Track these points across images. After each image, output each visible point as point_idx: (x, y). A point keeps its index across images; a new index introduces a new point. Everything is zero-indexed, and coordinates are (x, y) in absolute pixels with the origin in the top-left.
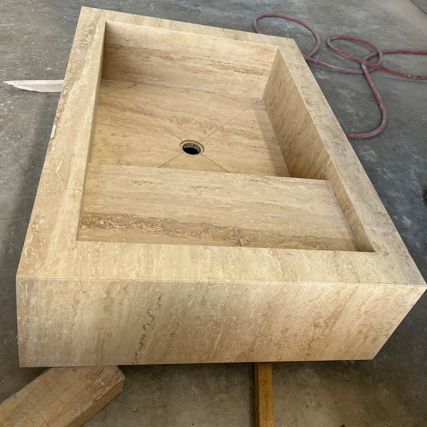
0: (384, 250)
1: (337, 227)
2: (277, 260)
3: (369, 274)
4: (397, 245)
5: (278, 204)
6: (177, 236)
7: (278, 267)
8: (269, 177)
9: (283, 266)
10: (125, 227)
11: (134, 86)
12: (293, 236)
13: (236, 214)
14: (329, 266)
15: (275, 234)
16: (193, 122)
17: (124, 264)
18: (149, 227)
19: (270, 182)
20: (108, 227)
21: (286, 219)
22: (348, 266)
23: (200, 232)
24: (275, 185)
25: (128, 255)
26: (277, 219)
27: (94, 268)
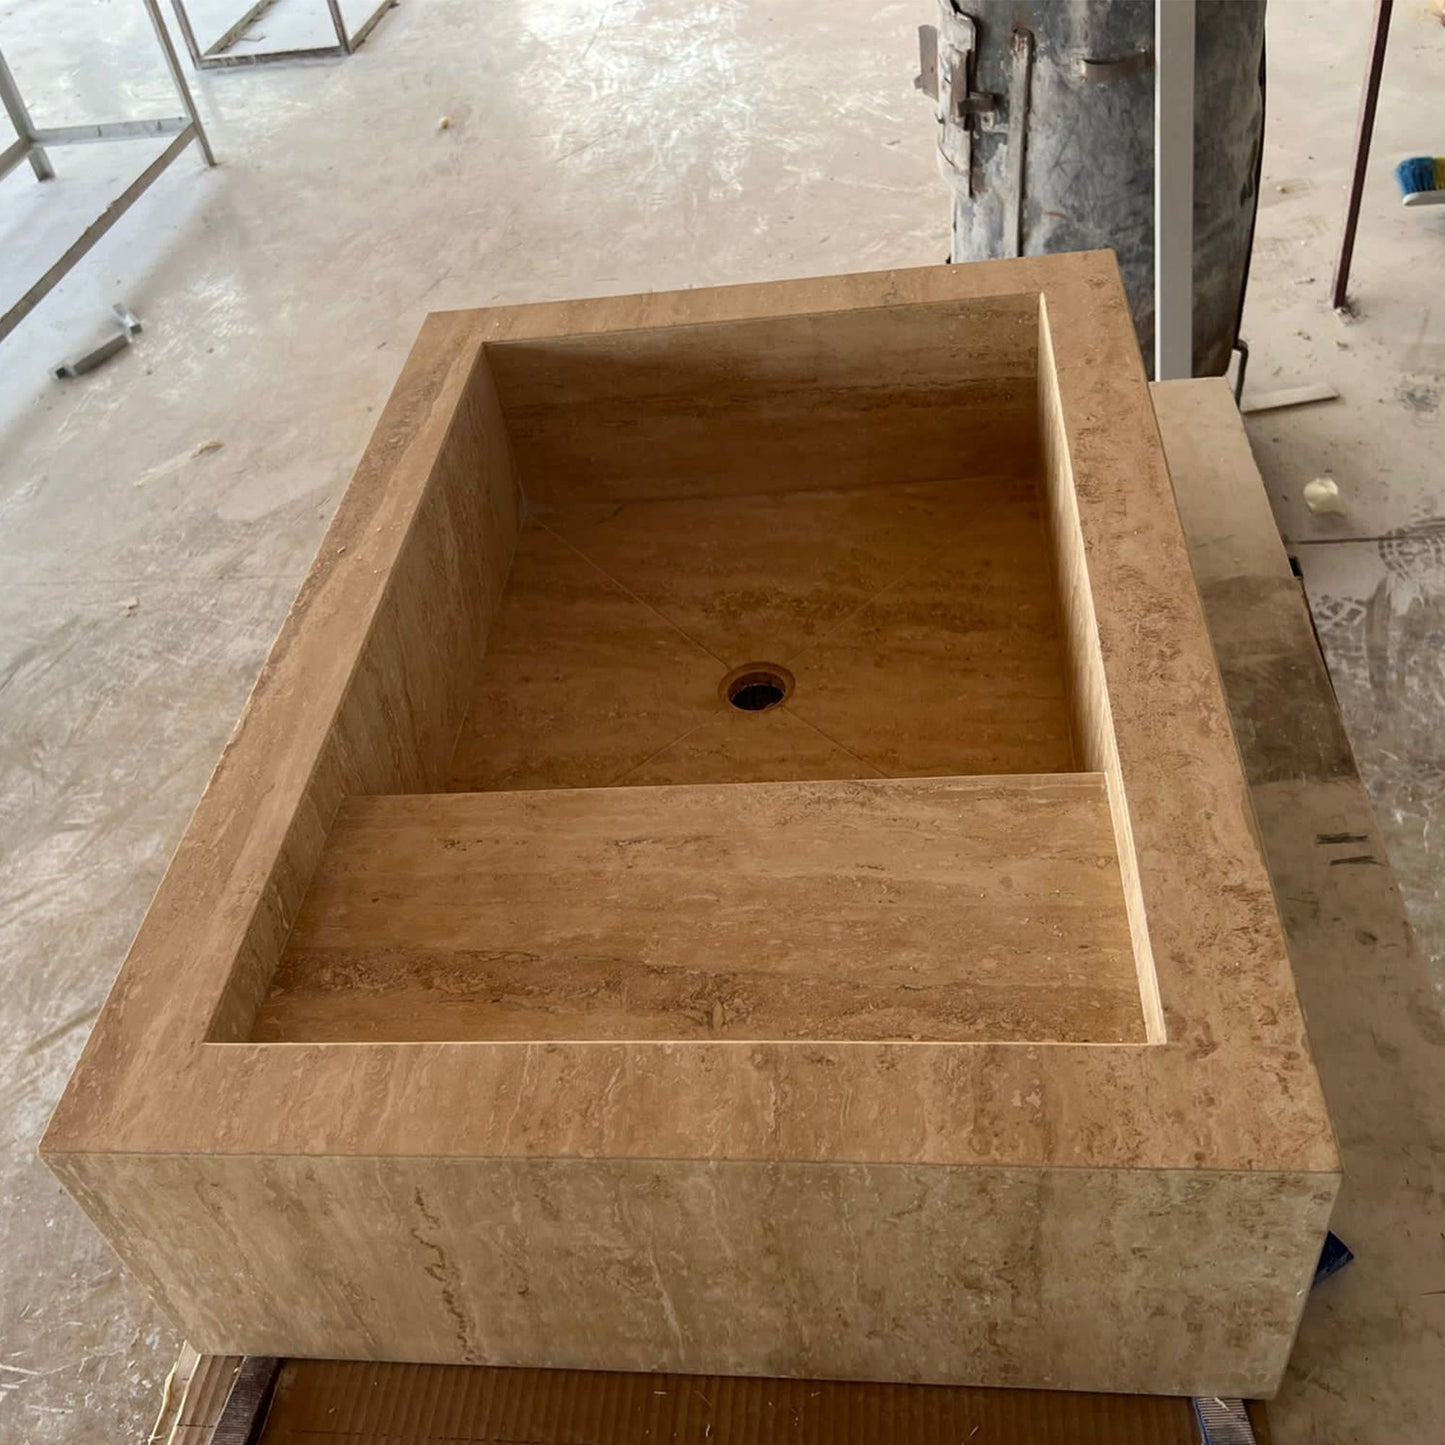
0: (1199, 1032)
1: (1083, 947)
2: (771, 1083)
3: (1100, 1128)
4: (1263, 1012)
5: (883, 875)
6: (521, 1005)
7: (764, 1107)
8: (879, 783)
9: (783, 1100)
10: (385, 985)
11: (616, 513)
12: (903, 986)
13: (725, 924)
14: (953, 1100)
15: (840, 982)
16: (776, 601)
17: (307, 1109)
18: (451, 980)
19: (879, 800)
20: (339, 988)
21: (895, 929)
22: (1028, 1099)
23: (593, 990)
24: (896, 810)
25: (322, 1081)
26: (860, 931)
27: (224, 1123)
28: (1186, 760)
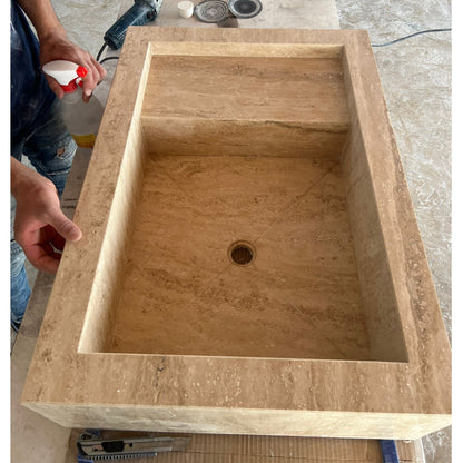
28: (122, 93)
